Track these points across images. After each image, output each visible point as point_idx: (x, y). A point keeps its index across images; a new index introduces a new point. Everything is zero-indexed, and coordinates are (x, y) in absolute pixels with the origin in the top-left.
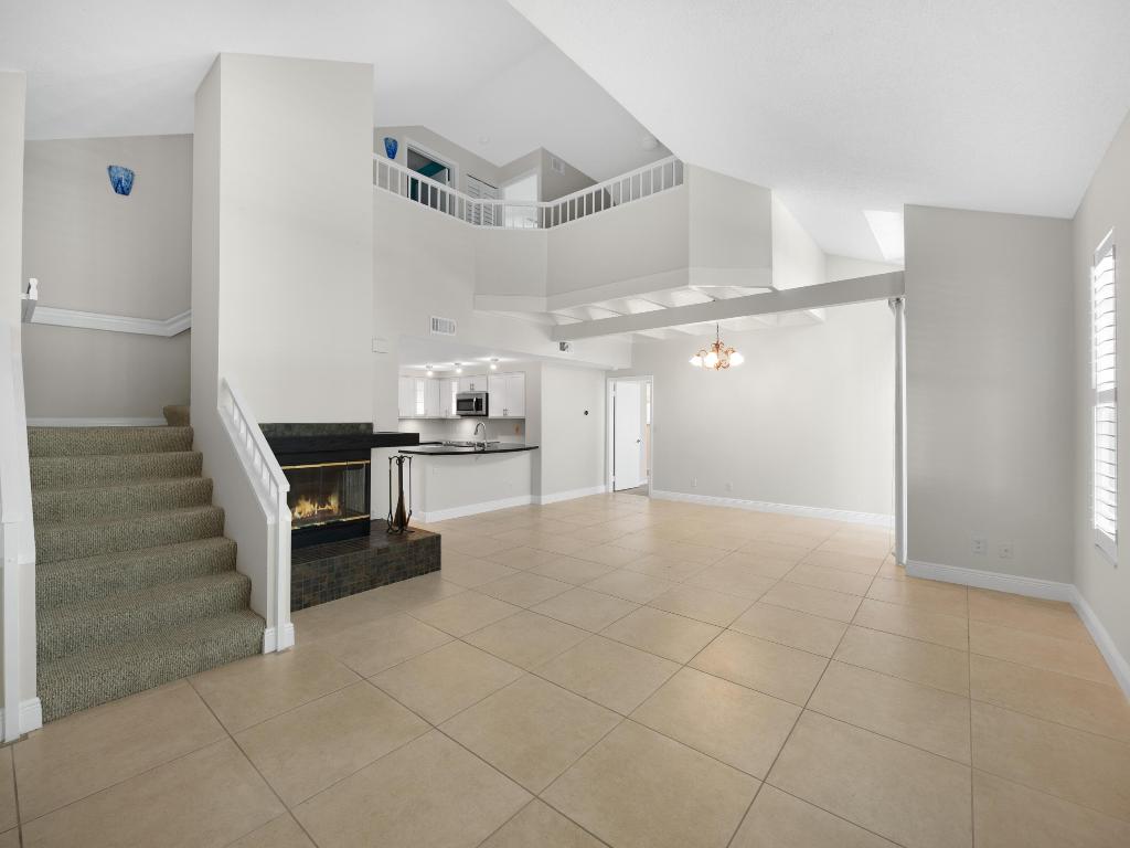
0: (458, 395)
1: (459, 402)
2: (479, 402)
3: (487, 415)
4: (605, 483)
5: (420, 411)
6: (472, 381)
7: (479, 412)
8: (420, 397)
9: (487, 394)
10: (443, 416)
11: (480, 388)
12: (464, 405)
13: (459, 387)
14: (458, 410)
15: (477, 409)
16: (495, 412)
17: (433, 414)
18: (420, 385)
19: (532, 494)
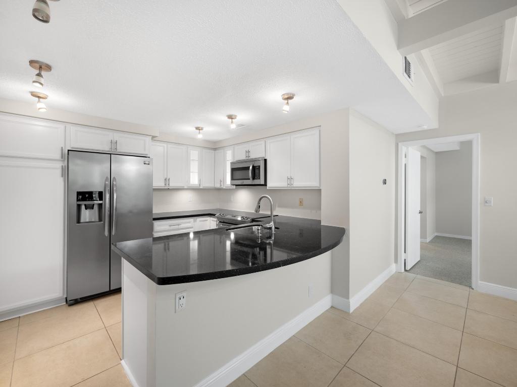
0: (232, 163)
1: (233, 170)
2: (256, 169)
3: (265, 185)
4: (396, 261)
5: (194, 180)
6: (247, 147)
7: (256, 182)
8: (194, 167)
9: (265, 160)
10: (218, 186)
11: (257, 153)
12: (239, 174)
13: (234, 156)
14: (232, 179)
15: (254, 178)
16: (273, 181)
17: (207, 184)
18: (194, 154)
19: (332, 291)
